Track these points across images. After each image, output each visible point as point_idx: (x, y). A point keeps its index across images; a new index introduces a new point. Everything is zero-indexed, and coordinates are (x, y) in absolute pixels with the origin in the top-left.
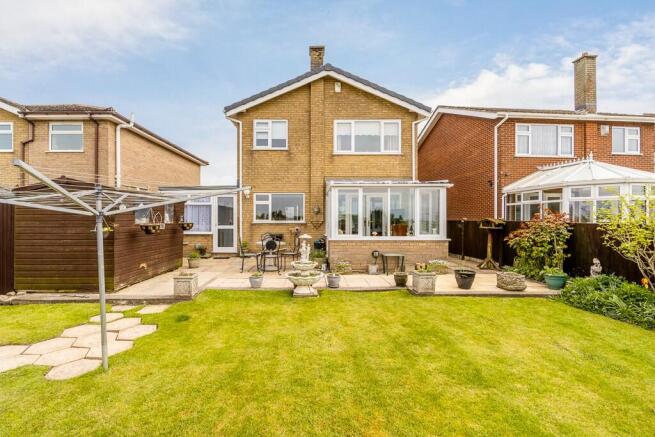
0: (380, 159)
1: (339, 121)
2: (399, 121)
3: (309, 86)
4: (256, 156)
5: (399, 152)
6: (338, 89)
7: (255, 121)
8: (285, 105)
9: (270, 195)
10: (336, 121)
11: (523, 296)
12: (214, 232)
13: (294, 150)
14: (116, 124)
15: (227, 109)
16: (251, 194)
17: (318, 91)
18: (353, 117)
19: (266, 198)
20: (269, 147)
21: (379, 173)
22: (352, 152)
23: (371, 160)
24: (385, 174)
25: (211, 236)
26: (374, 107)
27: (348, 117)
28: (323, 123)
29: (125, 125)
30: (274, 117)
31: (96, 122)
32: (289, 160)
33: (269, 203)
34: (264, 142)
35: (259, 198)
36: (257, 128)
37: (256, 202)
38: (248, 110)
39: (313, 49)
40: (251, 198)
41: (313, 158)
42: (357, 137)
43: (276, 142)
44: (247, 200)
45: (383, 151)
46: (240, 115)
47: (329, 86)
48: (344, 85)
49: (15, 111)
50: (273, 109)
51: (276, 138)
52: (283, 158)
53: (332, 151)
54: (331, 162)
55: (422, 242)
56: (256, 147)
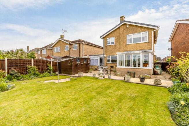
0: (141, 44)
1: (128, 35)
2: (148, 32)
3: (119, 27)
4: (107, 47)
5: (147, 41)
6: (128, 26)
7: (107, 39)
8: (114, 33)
9: (111, 56)
10: (127, 35)
11: (160, 86)
12: (99, 65)
13: (116, 44)
14: (83, 43)
15: (101, 37)
16: (106, 56)
17: (122, 28)
18: (132, 33)
19: (110, 57)
20: (110, 44)
21: (141, 48)
22: (132, 43)
23: (138, 45)
24: (142, 49)
25: (98, 66)
26: (139, 29)
27: (131, 34)
28: (124, 36)
29: (84, 43)
30: (112, 37)
31: (79, 43)
32: (115, 47)
33: (110, 58)
34: (109, 43)
35: (108, 57)
36: (107, 40)
37: (107, 58)
38: (106, 36)
39: (121, 17)
40: (106, 57)
41: (121, 46)
42: (133, 39)
43: (112, 43)
44: (105, 58)
45: (142, 42)
46: (104, 37)
47: (125, 26)
48: (129, 25)
49: (68, 43)
50: (111, 35)
51: (112, 42)
52: (113, 47)
53: (126, 44)
54: (126, 47)
55: (143, 69)
56: (107, 45)
